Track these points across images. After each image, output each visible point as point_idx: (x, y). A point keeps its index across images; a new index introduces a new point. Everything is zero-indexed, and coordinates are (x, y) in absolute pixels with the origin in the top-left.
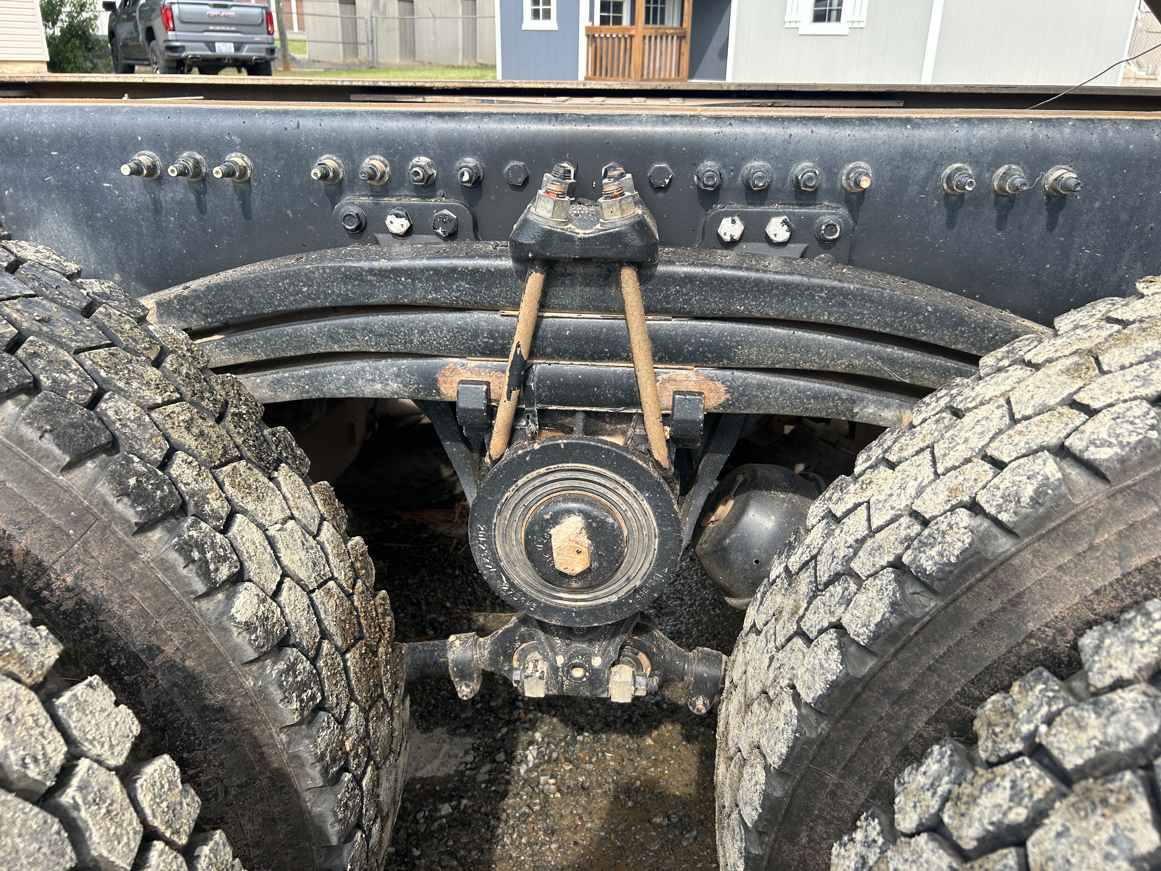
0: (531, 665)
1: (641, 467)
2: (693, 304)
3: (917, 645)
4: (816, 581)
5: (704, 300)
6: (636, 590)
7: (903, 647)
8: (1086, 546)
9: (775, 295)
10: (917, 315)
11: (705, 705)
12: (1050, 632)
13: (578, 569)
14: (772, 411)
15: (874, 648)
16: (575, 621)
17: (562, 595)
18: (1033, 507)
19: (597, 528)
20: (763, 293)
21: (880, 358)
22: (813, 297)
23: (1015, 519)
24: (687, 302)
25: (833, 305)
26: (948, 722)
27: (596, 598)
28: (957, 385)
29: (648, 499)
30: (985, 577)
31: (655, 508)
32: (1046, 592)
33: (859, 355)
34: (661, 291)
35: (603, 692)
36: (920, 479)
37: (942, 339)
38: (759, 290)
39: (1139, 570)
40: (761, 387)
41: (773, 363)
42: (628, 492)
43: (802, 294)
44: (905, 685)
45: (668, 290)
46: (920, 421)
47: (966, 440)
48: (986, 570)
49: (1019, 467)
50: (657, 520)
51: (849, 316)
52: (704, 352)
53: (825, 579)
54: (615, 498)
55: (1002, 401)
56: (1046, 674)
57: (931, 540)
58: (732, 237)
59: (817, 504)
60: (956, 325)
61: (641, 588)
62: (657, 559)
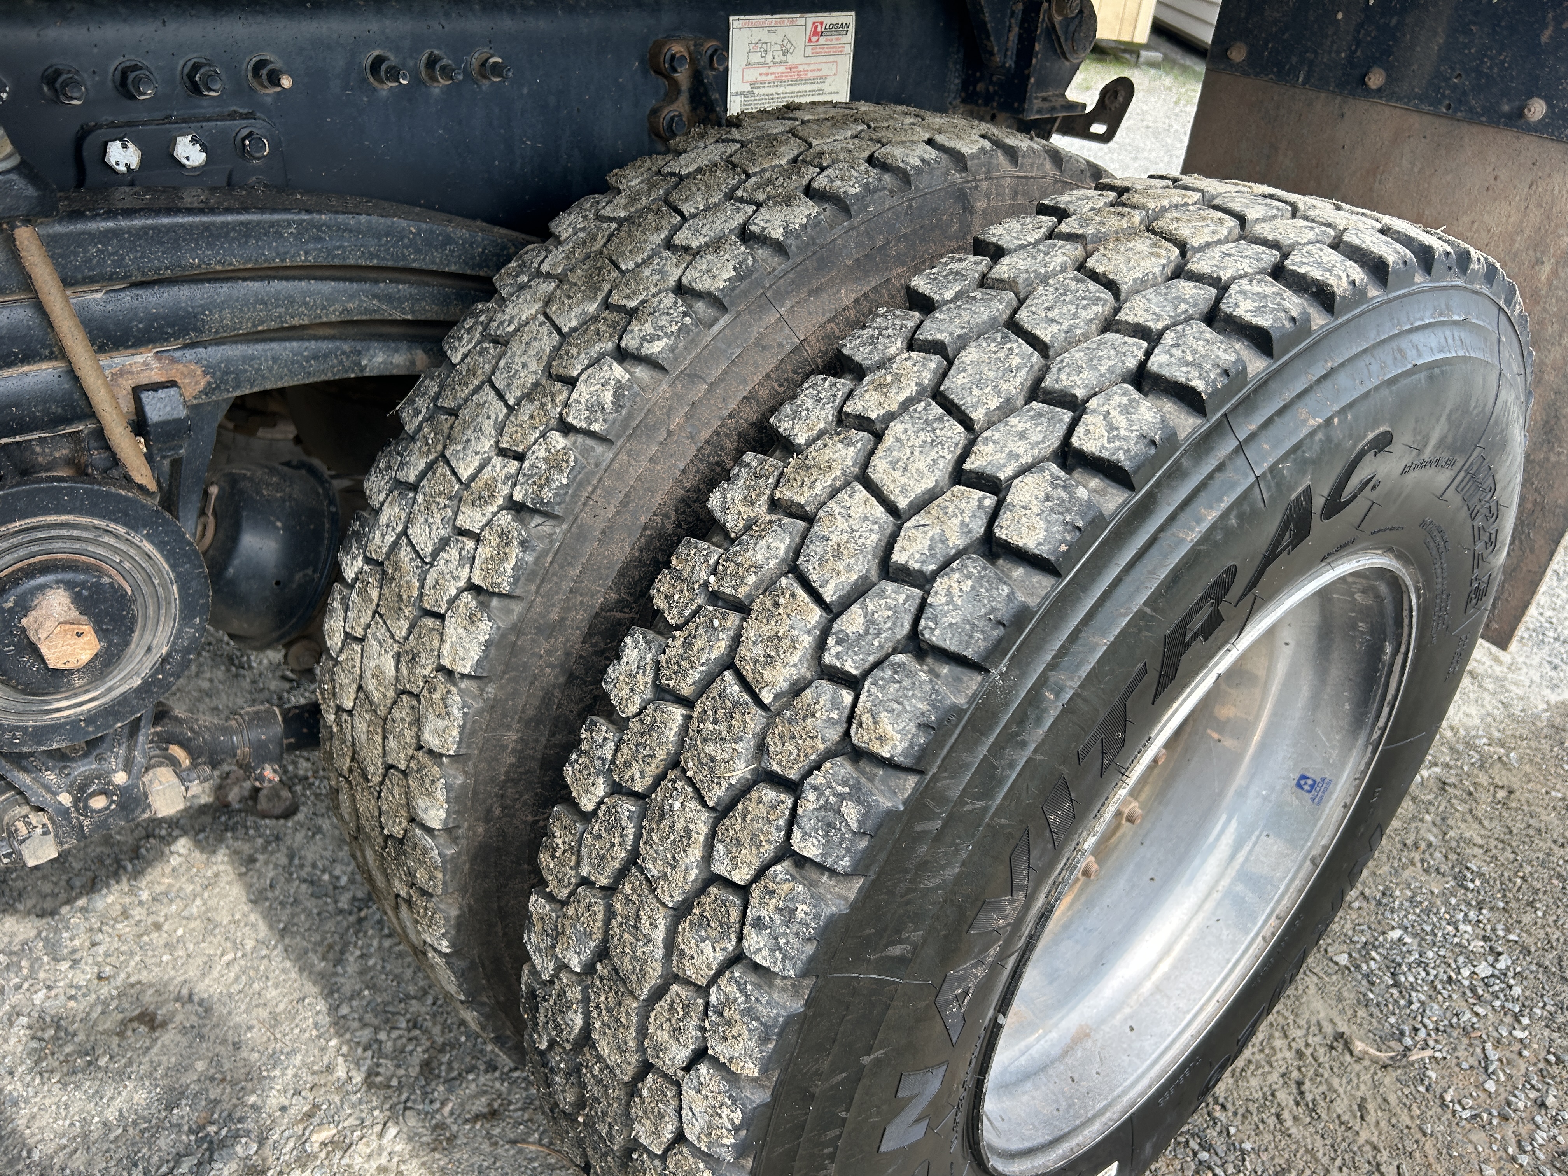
0: (20, 825)
1: (126, 499)
2: (127, 265)
3: (555, 574)
4: (419, 555)
5: (142, 257)
6: (164, 660)
7: (542, 581)
8: (665, 434)
9: (234, 239)
10: (402, 239)
11: (275, 771)
12: (658, 519)
13: (85, 657)
14: (269, 386)
15: (518, 592)
16: (88, 733)
17: (57, 705)
18: (617, 411)
19: (91, 596)
20: (218, 237)
21: (375, 296)
22: (281, 235)
23: (605, 426)
24: (119, 263)
25: (307, 242)
26: (600, 633)
27: (110, 690)
28: (482, 311)
29: (148, 537)
30: (595, 488)
31: (160, 546)
32: (647, 485)
33: (351, 297)
34: (76, 254)
35: (143, 811)
36: (493, 417)
37: (433, 262)
38: (211, 235)
39: (707, 442)
40: (246, 359)
41: (254, 326)
42: (116, 536)
43: (267, 234)
44: (554, 616)
45: (86, 251)
46: (459, 357)
47: (524, 365)
48: (595, 482)
49: (589, 377)
50: (167, 560)
51: (329, 252)
52: (161, 327)
53: (430, 549)
54: (100, 551)
55: (541, 318)
56: (693, 540)
57: (535, 470)
58: (128, 166)
59: (372, 478)
60: (443, 245)
61: (169, 654)
62: (181, 611)
